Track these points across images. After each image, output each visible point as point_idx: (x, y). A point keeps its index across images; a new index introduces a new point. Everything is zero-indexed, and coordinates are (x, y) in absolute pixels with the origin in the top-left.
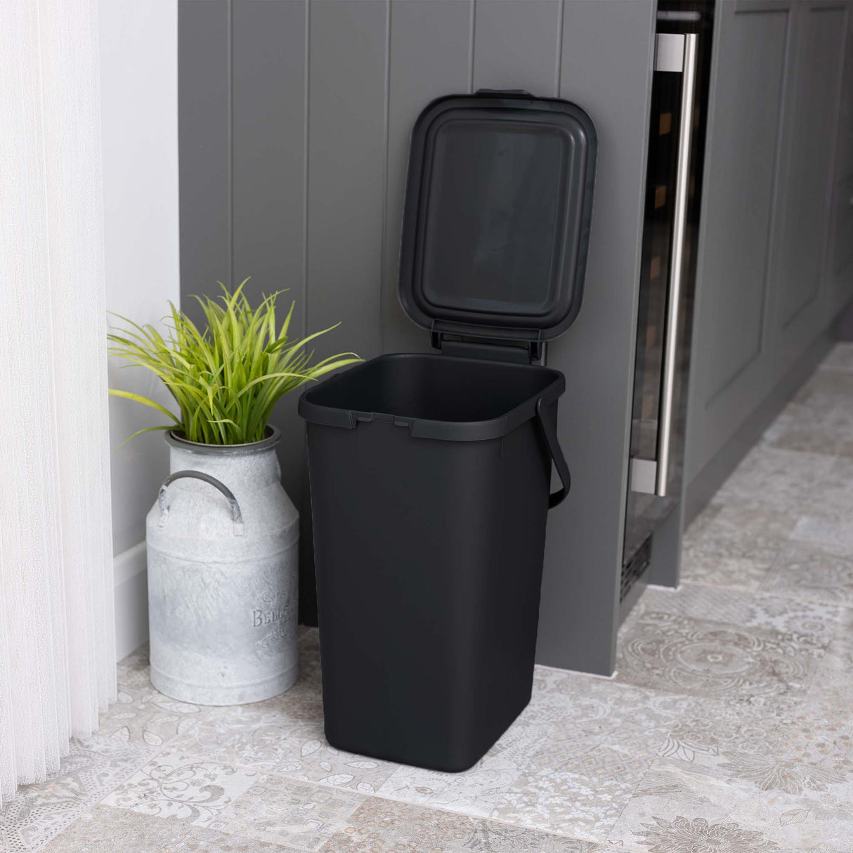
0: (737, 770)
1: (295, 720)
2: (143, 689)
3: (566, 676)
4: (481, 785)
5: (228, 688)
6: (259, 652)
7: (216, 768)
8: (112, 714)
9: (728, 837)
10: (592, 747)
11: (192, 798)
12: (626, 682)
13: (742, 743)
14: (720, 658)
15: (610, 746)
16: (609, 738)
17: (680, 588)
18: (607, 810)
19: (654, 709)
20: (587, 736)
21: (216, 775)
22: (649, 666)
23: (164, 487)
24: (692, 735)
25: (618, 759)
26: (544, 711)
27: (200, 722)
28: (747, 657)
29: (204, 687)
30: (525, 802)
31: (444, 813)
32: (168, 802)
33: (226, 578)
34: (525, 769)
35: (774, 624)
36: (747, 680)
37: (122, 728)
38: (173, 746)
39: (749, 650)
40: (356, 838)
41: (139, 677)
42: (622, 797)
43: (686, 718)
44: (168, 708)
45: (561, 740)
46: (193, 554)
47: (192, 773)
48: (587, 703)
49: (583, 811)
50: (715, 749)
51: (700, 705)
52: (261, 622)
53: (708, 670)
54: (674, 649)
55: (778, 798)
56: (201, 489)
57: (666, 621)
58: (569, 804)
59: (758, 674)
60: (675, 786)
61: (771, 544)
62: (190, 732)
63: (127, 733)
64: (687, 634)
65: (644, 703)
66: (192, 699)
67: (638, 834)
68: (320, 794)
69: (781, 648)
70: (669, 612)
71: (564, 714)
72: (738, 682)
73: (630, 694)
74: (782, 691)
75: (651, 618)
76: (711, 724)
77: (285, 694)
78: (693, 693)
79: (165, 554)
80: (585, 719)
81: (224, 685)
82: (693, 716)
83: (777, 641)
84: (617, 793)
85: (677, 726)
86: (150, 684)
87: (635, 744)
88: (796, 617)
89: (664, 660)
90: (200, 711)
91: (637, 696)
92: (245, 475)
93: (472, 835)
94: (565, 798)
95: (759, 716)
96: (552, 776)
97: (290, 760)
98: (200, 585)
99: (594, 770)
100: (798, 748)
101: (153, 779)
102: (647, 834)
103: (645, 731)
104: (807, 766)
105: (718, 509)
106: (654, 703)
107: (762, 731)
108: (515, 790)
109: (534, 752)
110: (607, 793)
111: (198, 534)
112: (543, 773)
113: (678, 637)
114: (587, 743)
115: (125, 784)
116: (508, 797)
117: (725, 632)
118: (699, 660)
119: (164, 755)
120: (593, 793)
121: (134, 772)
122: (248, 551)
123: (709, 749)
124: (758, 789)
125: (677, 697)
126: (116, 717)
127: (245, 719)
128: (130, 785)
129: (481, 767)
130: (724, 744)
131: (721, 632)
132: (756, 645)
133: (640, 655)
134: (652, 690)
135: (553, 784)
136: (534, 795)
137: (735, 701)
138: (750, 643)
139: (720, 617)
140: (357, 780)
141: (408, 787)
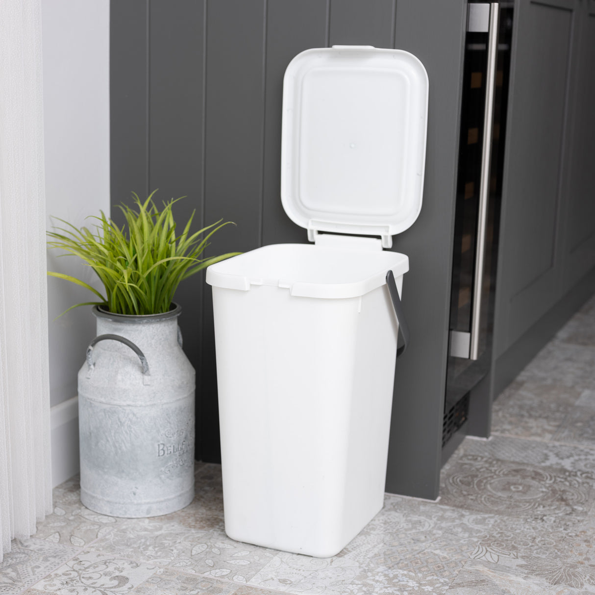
0: (532, 569)
1: (189, 529)
2: (74, 506)
3: (400, 500)
4: (330, 578)
5: (138, 504)
6: (163, 476)
7: (124, 563)
8: (49, 523)
10: (418, 551)
11: (103, 585)
12: (447, 504)
13: (537, 549)
14: (521, 488)
15: (433, 551)
16: (432, 545)
17: (490, 438)
19: (468, 524)
20: (415, 543)
21: (123, 568)
22: (465, 493)
23: (90, 347)
24: (498, 544)
25: (439, 560)
27: (116, 530)
28: (541, 488)
29: (120, 503)
30: (364, 591)
32: (84, 587)
33: (137, 418)
34: (366, 566)
35: (563, 464)
36: (542, 504)
37: (55, 533)
38: (93, 547)
39: (543, 483)
41: (72, 497)
42: (441, 588)
43: (493, 531)
44: (92, 519)
45: (394, 546)
46: (112, 399)
47: (105, 566)
48: (416, 519)
50: (515, 554)
51: (504, 522)
52: (164, 453)
53: (511, 496)
54: (485, 481)
55: (565, 590)
56: (119, 349)
57: (478, 462)
59: (550, 500)
60: (483, 581)
61: (561, 409)
62: (107, 537)
63: (58, 537)
64: (496, 471)
65: (460, 520)
66: (111, 513)
68: (204, 584)
69: (568, 481)
70: (482, 455)
71: (398, 527)
72: (534, 505)
73: (449, 512)
74: (568, 512)
75: (468, 459)
76: (512, 535)
77: (183, 510)
78: (499, 513)
79: (91, 399)
80: (414, 531)
81: (135, 502)
82: (499, 530)
83: (565, 477)
84: (437, 585)
85: (486, 536)
86: (80, 502)
87: (452, 549)
88: (580, 460)
89: (477, 489)
90: (116, 521)
91: (455, 515)
92: (153, 339)
94: (396, 589)
95: (550, 530)
96: (386, 572)
97: (183, 558)
98: (117, 423)
99: (420, 568)
100: (581, 554)
101: (74, 570)
103: (460, 540)
104: (587, 567)
105: (521, 384)
106: (468, 520)
107: (553, 541)
108: (357, 582)
109: (373, 554)
110: (429, 585)
111: (116, 384)
112: (379, 570)
113: (488, 473)
114: (415, 548)
115: (52, 574)
116: (350, 587)
117: (525, 470)
118: (504, 489)
119: (85, 553)
120: (418, 585)
121: (60, 565)
122: (154, 397)
123: (510, 554)
124: (548, 583)
125: (486, 516)
126: (51, 525)
127: (150, 528)
128: (56, 575)
129: (331, 565)
130: (522, 550)
131: (522, 469)
132: (549, 479)
133: (459, 485)
134: (467, 511)
135: (387, 578)
136: (372, 586)
137: (532, 519)
138: (544, 478)
139: (521, 459)
140: (233, 573)
141: (273, 579)
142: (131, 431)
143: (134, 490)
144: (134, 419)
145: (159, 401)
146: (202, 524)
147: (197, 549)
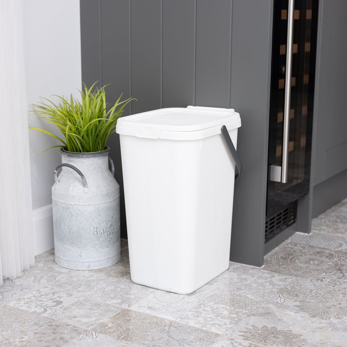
0: (301, 308)
1: (109, 277)
2: (50, 262)
3: (240, 266)
4: (178, 307)
6: (97, 247)
7: (64, 294)
9: (284, 336)
10: (237, 295)
11: (47, 305)
12: (266, 270)
13: (310, 297)
14: (317, 262)
15: (246, 295)
16: (247, 292)
17: (310, 234)
18: (232, 321)
19: (274, 281)
20: (237, 290)
21: (62, 297)
22: (281, 264)
23: (55, 171)
24: (288, 293)
25: (248, 300)
26: (223, 280)
27: (67, 276)
28: (330, 262)
29: (72, 261)
30: (195, 316)
31: (155, 317)
32: (36, 306)
33: (81, 212)
34: (202, 302)
36: (325, 272)
37: (33, 276)
38: (50, 285)
39: (332, 260)
40: (110, 325)
41: (51, 258)
42: (241, 316)
43: (288, 286)
44: (56, 270)
45: (224, 291)
46: (67, 201)
47: (53, 295)
48: (244, 277)
49: (220, 321)
50: (296, 299)
51: (298, 281)
52: (97, 233)
53: (308, 267)
54: (296, 258)
55: (317, 321)
56: (71, 172)
57: (298, 247)
58: (215, 317)
59: (332, 270)
60: (269, 313)
62: (60, 280)
63: (34, 278)
64: (305, 252)
65: (271, 278)
66: (68, 267)
67: (242, 332)
68: (104, 307)
70: (300, 243)
71: (232, 281)
72: (320, 272)
74: (340, 277)
75: (292, 245)
76: (299, 288)
78: (296, 275)
80: (240, 283)
81: (81, 261)
82: (292, 285)
84: (240, 314)
85: (283, 288)
86: (54, 261)
87: (258, 295)
89: (289, 262)
90: (70, 271)
91: (269, 276)
92: (91, 167)
93: (163, 327)
94: (214, 315)
95: (324, 287)
96: (213, 306)
97: (98, 292)
98: (70, 215)
99: (234, 304)
100: (337, 301)
101: (35, 296)
102: (246, 332)
103: (266, 290)
104: (337, 309)
105: (344, 204)
106: (276, 279)
107: (323, 293)
108: (193, 310)
109: (209, 296)
110: (235, 314)
112: (210, 304)
113: (300, 253)
114: (236, 293)
115: (22, 298)
116: (188, 313)
117: (323, 252)
118: (306, 263)
119: (45, 287)
120: (228, 313)
121: (28, 293)
122: (90, 200)
123: (293, 299)
124: (309, 317)
125: (288, 277)
126: (33, 272)
127: (87, 276)
128: (23, 298)
129: (182, 300)
130: (301, 297)
131: (322, 252)
132: (336, 258)
133: (279, 259)
134: (277, 274)
135: (212, 309)
136: (201, 313)
137: (315, 280)
138: (334, 257)
139: (325, 246)
140: (123, 302)
141: (144, 306)
142: (77, 220)
143: (80, 254)
144: (79, 213)
145: (93, 203)
146: (117, 275)
147: (108, 288)
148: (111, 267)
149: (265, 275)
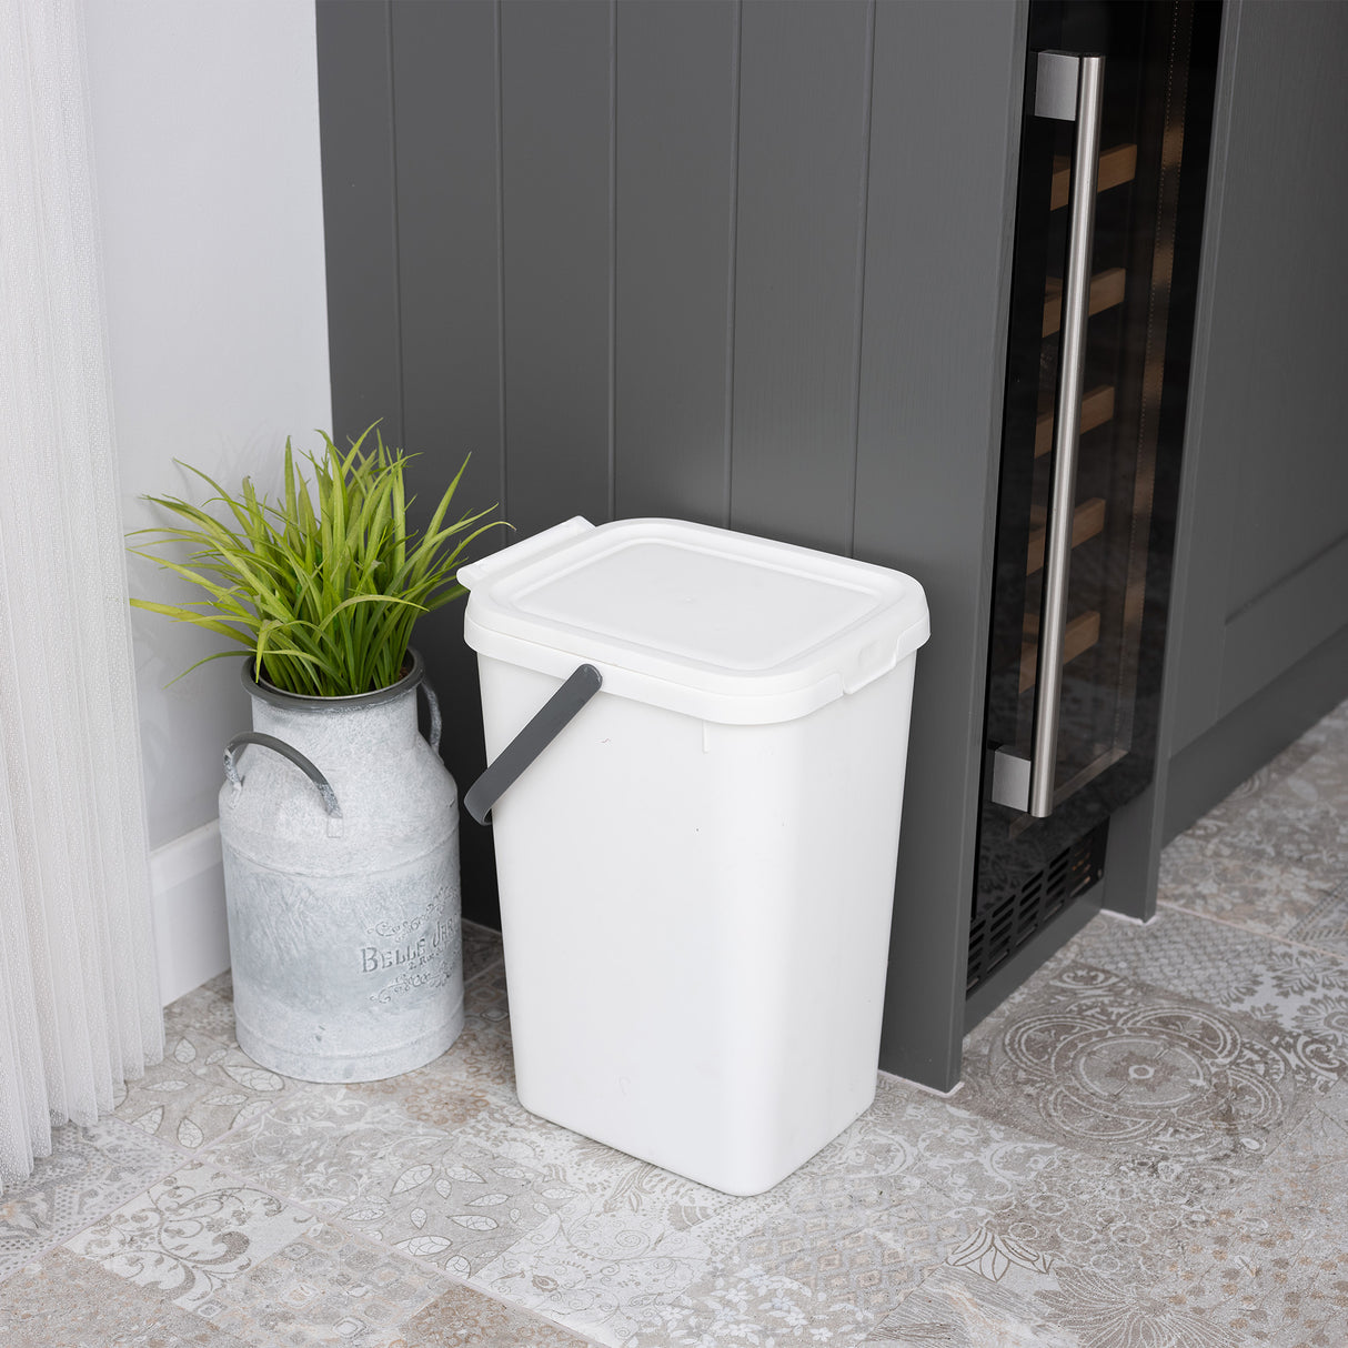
0: (1063, 1306)
1: (415, 1122)
2: (220, 1038)
4: (638, 1284)
5: (326, 1058)
6: (376, 1009)
7: (256, 1201)
8: (154, 1082)
10: (847, 1232)
11: (197, 1254)
12: (967, 1106)
13: (1100, 1252)
14: (1151, 1072)
15: (878, 1233)
17: (1152, 920)
19: (987, 1166)
20: (850, 1207)
21: (250, 1214)
22: (1021, 1075)
25: (879, 1259)
27: (273, 1111)
28: (1198, 1075)
29: (292, 1053)
30: (690, 1328)
31: (553, 1331)
32: (159, 1256)
35: (1279, 1010)
36: (1174, 1124)
37: (156, 1109)
38: (213, 1152)
39: (1207, 1061)
42: (848, 1337)
43: (1030, 1191)
44: (238, 1078)
45: (804, 1212)
46: (268, 857)
47: (217, 1205)
48: (883, 1141)
50: (1048, 1259)
51: (1068, 1167)
52: (376, 965)
53: (1117, 1095)
57: (1096, 987)
58: (756, 1340)
59: (1198, 1114)
60: (944, 1327)
62: (249, 1129)
63: (159, 1119)
64: (1120, 1016)
65: (976, 1151)
68: (386, 1271)
69: (1266, 1062)
70: (1108, 967)
72: (1156, 1126)
73: (963, 1128)
74: (1221, 1153)
75: (1075, 978)
76: (1066, 1207)
78: (1069, 1141)
80: (864, 1174)
81: (321, 1053)
82: (1045, 1188)
83: (1265, 1048)
84: (845, 1328)
85: (1010, 1204)
87: (921, 1234)
88: (1325, 1000)
89: (1053, 1067)
90: (283, 1088)
91: (973, 1137)
94: (756, 1327)
95: (1157, 1201)
96: (756, 1282)
97: (373, 1198)
98: (280, 904)
99: (828, 1279)
100: (1189, 1277)
101: (157, 1210)
103: (950, 1208)
104: (1186, 1315)
105: (1303, 758)
106: (992, 1155)
107: (1147, 1232)
108: (687, 1301)
109: (751, 1230)
110: (827, 1325)
111: (274, 829)
112: (745, 1273)
113: (1100, 1022)
114: (843, 1222)
115: (113, 1215)
116: (667, 1313)
117: (1185, 1020)
118: (1112, 1074)
119: (193, 1167)
120: (805, 1322)
121: (137, 1193)
122: (349, 861)
123: (1039, 1257)
125: (1037, 1147)
126: (156, 1086)
127: (340, 1112)
128: (120, 1216)
129: (654, 1249)
130: (1068, 1252)
131: (1179, 1018)
132: (1225, 1052)
133: (1019, 1052)
134: (1003, 1128)
135: (751, 1297)
136: (710, 1315)
137: (1132, 1165)
138: (1215, 1047)
139: (1194, 987)
140: (452, 1250)
141: (522, 1274)
142: (307, 923)
143: (318, 1031)
144: (311, 900)
145: (361, 869)
147: (409, 1179)
148: (426, 1071)
149: (959, 1133)
